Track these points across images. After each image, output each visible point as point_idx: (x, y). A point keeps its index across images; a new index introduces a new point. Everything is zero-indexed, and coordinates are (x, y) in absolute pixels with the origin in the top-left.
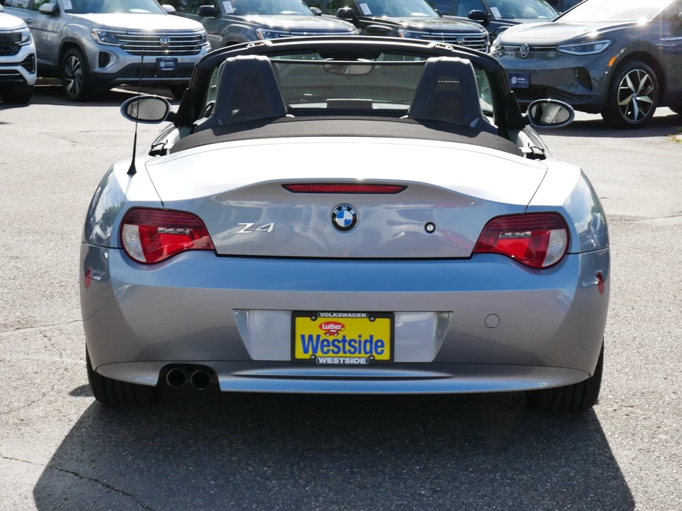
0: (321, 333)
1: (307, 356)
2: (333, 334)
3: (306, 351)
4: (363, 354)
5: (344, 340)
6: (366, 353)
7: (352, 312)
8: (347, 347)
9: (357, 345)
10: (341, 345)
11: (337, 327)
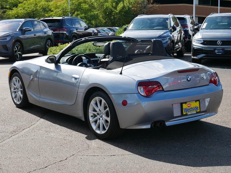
0: (187, 107)
1: (185, 113)
2: (189, 107)
3: (185, 112)
4: (195, 111)
5: (191, 108)
6: (195, 110)
7: (193, 101)
8: (192, 110)
9: (193, 109)
10: (191, 109)
11: (190, 105)
